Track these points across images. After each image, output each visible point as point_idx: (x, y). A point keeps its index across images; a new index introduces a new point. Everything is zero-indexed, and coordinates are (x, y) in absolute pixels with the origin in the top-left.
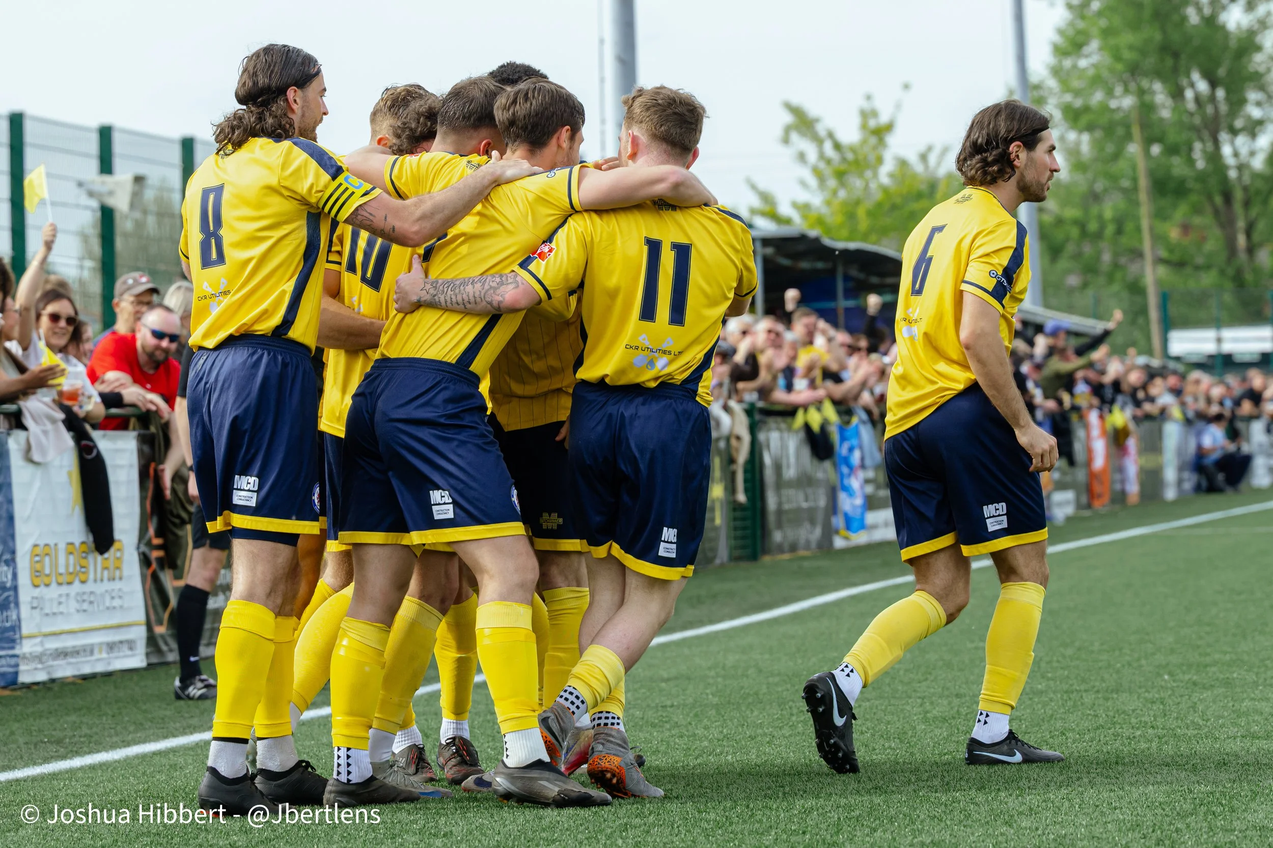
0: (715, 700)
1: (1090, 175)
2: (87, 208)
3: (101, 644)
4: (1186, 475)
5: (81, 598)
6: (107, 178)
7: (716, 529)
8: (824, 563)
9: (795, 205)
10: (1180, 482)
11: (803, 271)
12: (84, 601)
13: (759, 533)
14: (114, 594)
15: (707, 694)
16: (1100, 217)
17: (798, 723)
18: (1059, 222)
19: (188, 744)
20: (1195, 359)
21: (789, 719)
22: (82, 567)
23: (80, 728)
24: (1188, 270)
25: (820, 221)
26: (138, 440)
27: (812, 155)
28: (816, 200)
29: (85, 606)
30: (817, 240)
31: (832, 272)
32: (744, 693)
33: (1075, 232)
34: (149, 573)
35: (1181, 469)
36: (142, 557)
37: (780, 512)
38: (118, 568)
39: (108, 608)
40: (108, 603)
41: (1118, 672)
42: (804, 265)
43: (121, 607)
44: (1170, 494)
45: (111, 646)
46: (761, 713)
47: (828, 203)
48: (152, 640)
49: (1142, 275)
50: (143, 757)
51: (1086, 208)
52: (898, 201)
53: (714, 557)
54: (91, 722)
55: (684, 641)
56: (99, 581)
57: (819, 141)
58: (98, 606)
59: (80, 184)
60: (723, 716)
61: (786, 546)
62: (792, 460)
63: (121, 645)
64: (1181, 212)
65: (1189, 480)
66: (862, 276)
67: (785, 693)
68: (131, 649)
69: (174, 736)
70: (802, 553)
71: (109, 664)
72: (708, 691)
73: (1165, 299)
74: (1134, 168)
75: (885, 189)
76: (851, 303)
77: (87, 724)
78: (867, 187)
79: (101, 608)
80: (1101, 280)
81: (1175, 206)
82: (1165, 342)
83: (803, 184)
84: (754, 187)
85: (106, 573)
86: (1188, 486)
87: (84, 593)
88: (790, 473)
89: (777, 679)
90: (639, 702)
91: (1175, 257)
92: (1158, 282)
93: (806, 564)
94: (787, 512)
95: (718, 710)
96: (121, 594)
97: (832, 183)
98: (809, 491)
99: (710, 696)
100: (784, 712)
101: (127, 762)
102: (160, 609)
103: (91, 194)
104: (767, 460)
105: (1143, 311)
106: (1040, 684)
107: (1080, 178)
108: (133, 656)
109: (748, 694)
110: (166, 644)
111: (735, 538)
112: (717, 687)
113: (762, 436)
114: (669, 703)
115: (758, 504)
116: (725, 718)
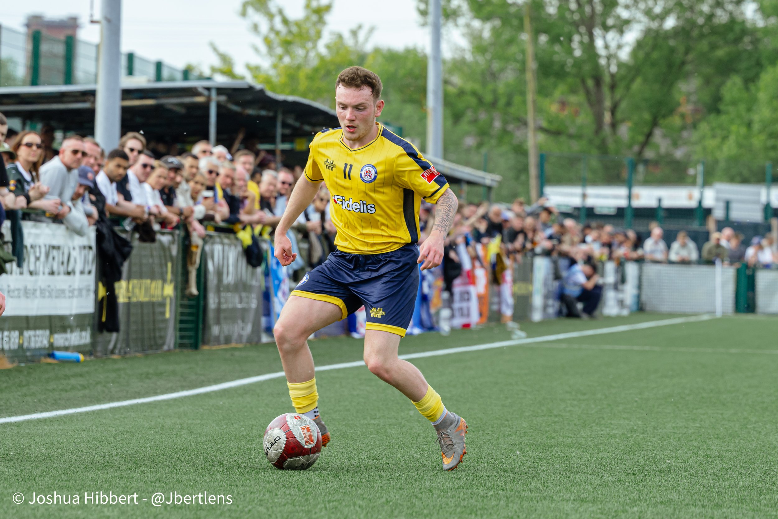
0: (152, 452)
1: (488, 56)
4: (551, 302)
7: (165, 321)
8: (253, 354)
9: (248, 67)
10: (545, 307)
11: (249, 116)
13: (201, 326)
15: (146, 447)
16: (494, 91)
17: (218, 472)
18: (462, 93)
20: (564, 210)
21: (210, 469)
24: (563, 138)
25: (268, 81)
27: (264, 27)
28: (265, 63)
30: (262, 91)
31: (273, 120)
33: (473, 101)
35: (546, 297)
37: (218, 310)
41: (480, 447)
42: (250, 112)
44: (537, 316)
47: (275, 66)
49: (525, 141)
51: (484, 84)
52: (332, 67)
53: (163, 344)
55: (132, 407)
57: (270, 16)
60: (157, 465)
61: (222, 338)
62: (231, 269)
64: (560, 91)
65: (553, 306)
66: (297, 124)
70: (233, 345)
72: (148, 445)
73: (542, 160)
74: (523, 52)
75: (321, 58)
76: (286, 146)
78: (306, 56)
80: (493, 142)
81: (555, 86)
82: (541, 194)
83: (256, 50)
84: (215, 49)
86: (551, 311)
88: (229, 279)
89: (204, 439)
91: (553, 128)
92: (539, 147)
93: (237, 353)
94: (225, 310)
97: (279, 51)
98: (244, 294)
99: (148, 449)
100: (207, 464)
105: (525, 169)
106: (417, 453)
107: (481, 59)
109: (180, 449)
111: (181, 330)
112: (155, 442)
113: (207, 248)
114: (114, 452)
115: (202, 303)
116: (159, 466)
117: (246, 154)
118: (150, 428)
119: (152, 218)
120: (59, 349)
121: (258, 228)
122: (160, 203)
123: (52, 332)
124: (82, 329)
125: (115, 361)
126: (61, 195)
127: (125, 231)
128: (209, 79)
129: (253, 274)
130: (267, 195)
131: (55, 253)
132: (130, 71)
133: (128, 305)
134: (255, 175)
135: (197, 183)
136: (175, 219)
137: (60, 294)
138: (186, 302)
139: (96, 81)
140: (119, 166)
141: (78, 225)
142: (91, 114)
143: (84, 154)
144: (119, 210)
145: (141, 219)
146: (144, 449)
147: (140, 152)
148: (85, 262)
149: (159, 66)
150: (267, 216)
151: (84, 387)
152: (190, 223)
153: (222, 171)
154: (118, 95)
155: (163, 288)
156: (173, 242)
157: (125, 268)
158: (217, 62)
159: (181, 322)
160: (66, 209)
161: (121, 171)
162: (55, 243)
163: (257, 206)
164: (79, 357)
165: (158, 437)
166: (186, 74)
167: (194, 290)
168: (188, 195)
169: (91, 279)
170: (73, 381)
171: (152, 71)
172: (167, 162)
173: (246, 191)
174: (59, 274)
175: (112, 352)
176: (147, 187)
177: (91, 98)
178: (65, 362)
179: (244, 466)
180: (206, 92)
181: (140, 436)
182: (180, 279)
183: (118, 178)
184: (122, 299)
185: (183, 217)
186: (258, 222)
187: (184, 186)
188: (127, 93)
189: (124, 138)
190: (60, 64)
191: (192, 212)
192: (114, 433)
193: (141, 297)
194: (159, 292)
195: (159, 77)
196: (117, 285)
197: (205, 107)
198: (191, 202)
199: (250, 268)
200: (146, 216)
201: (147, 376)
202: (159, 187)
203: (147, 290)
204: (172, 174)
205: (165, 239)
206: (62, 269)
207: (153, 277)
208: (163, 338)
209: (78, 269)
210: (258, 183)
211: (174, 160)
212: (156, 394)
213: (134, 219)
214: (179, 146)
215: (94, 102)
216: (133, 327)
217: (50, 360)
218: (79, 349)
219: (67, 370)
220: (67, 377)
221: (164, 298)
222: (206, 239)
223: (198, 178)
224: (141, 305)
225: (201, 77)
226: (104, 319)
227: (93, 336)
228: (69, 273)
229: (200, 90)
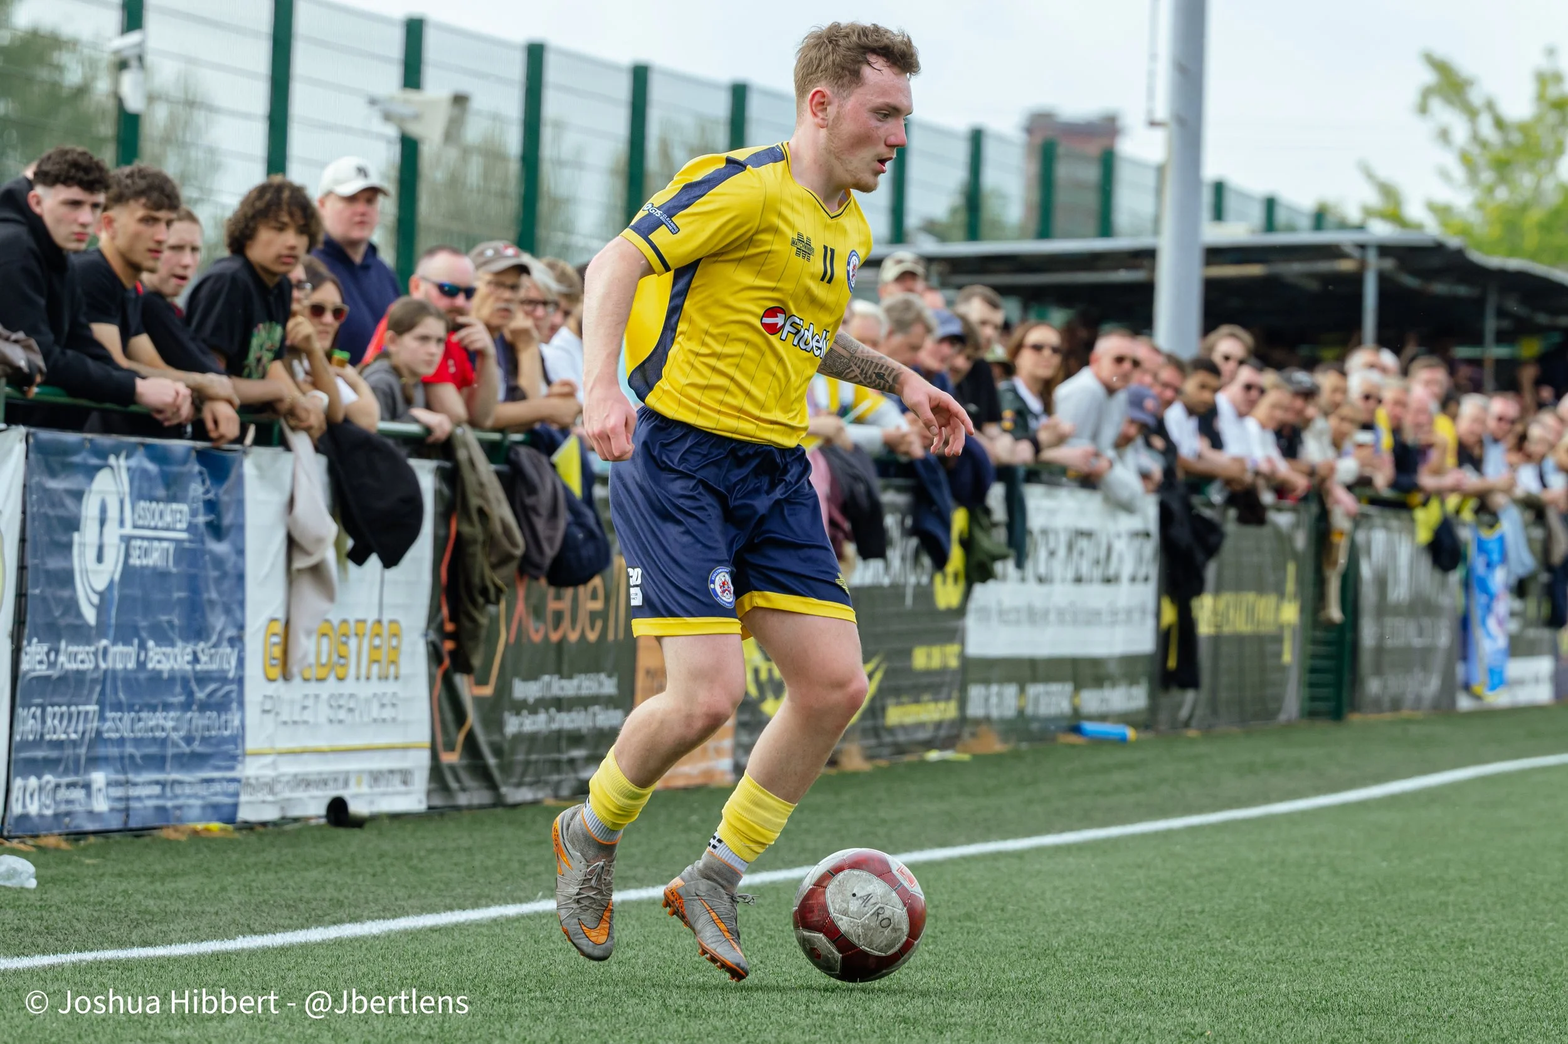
0: (1266, 908)
2: (380, 136)
3: (360, 773)
5: (335, 703)
6: (412, 95)
7: (1283, 669)
8: (1439, 730)
9: (1431, 207)
12: (340, 707)
13: (1347, 678)
14: (385, 701)
15: (1255, 899)
17: (1388, 945)
19: (482, 919)
21: (1374, 940)
22: (341, 657)
23: (324, 888)
25: (1465, 231)
26: (436, 474)
27: (1460, 132)
28: (1462, 200)
29: (342, 714)
30: (1459, 253)
31: (1479, 303)
32: (1310, 901)
34: (439, 674)
36: (431, 648)
37: (1380, 650)
38: (393, 662)
39: (375, 720)
40: (375, 712)
42: (1439, 288)
43: (394, 720)
45: (376, 777)
46: (1334, 929)
47: (1479, 206)
48: (437, 772)
50: (412, 935)
53: (1278, 711)
54: (339, 882)
56: (363, 679)
57: (1472, 113)
58: (361, 716)
59: (373, 102)
60: (1277, 931)
61: (1386, 700)
62: (1404, 574)
63: (391, 776)
67: (1371, 903)
68: (405, 783)
69: (463, 908)
70: (1405, 713)
71: (372, 803)
72: (1258, 895)
76: (1504, 352)
77: (335, 883)
78: (1539, 186)
79: (366, 719)
83: (1445, 175)
84: (1370, 175)
85: (375, 669)
87: (341, 695)
88: (1399, 592)
89: (1360, 885)
90: (1154, 903)
93: (1413, 729)
94: (1391, 651)
95: (1270, 924)
96: (394, 702)
97: (1488, 176)
98: (1426, 622)
99: (1260, 902)
100: (1368, 930)
101: (389, 938)
102: (452, 727)
103: (388, 117)
104: (1366, 570)
108: (407, 793)
109: (1317, 902)
110: (458, 779)
111: (1311, 685)
112: (1270, 890)
113: (1361, 536)
114: (1198, 907)
115: (1349, 636)
116: (1280, 933)
117: (1430, 366)
118: (1261, 864)
119: (1261, 483)
120: (1091, 718)
121: (1452, 501)
122: (1274, 453)
123: (1078, 687)
124: (1132, 681)
125: (1192, 741)
126: (1095, 437)
127: (1210, 505)
128: (1361, 228)
129: (1444, 585)
130: (1470, 440)
131: (1083, 543)
132: (1218, 214)
133: (1217, 640)
134: (1448, 403)
135: (1343, 419)
136: (1301, 483)
137: (1092, 618)
138: (1319, 634)
139: (1156, 231)
140: (1203, 387)
141: (1124, 495)
142: (1145, 292)
143: (1136, 363)
144: (1201, 467)
145: (1238, 481)
146: (1251, 901)
147: (1241, 362)
148: (1140, 559)
149: (1270, 204)
150: (1469, 479)
151: (1137, 788)
152: (1328, 492)
153: (1388, 395)
154: (1197, 258)
155: (1278, 609)
156: (1296, 525)
157: (1211, 571)
158: (1372, 198)
159: (1313, 670)
160: (1102, 464)
161: (1206, 396)
162: (1084, 524)
163: (1451, 460)
164: (1125, 735)
165: (1276, 880)
166: (1320, 219)
167: (1335, 613)
168: (1326, 440)
169: (1147, 593)
170: (1117, 777)
171: (1257, 214)
172: (1289, 381)
173: (1431, 431)
174: (1091, 581)
175: (1187, 724)
176: (1252, 425)
177: (1146, 262)
178: (1100, 742)
179: (1437, 936)
180: (1356, 253)
181: (1243, 877)
182: (1310, 591)
183: (1202, 410)
184: (1204, 628)
185: (1315, 481)
186: (1454, 489)
187: (1320, 424)
188: (1215, 254)
189: (1213, 337)
190: (1091, 200)
191: (1332, 470)
192: (1195, 871)
193: (1240, 624)
194: (1270, 617)
195: (1270, 225)
196: (1196, 603)
197: (1355, 281)
198: (1330, 453)
199: (1438, 575)
200: (1248, 478)
201: (1251, 769)
202: (1273, 424)
203: (1251, 612)
204: (1299, 403)
205: (1283, 519)
206: (1097, 573)
207: (1260, 589)
208: (1279, 699)
209: (1127, 570)
210: (1454, 417)
211: (1301, 377)
212: (1267, 800)
213: (1228, 482)
214: (1304, 351)
215: (1152, 269)
216: (1225, 680)
217: (1073, 739)
218: (1125, 718)
219: (1105, 757)
220: (1105, 769)
221: (1281, 627)
222: (1358, 520)
223: (1345, 411)
224: (1240, 640)
225: (1343, 226)
226: (1172, 663)
227: (1152, 696)
228: (1108, 580)
229: (1349, 250)
